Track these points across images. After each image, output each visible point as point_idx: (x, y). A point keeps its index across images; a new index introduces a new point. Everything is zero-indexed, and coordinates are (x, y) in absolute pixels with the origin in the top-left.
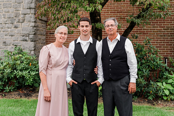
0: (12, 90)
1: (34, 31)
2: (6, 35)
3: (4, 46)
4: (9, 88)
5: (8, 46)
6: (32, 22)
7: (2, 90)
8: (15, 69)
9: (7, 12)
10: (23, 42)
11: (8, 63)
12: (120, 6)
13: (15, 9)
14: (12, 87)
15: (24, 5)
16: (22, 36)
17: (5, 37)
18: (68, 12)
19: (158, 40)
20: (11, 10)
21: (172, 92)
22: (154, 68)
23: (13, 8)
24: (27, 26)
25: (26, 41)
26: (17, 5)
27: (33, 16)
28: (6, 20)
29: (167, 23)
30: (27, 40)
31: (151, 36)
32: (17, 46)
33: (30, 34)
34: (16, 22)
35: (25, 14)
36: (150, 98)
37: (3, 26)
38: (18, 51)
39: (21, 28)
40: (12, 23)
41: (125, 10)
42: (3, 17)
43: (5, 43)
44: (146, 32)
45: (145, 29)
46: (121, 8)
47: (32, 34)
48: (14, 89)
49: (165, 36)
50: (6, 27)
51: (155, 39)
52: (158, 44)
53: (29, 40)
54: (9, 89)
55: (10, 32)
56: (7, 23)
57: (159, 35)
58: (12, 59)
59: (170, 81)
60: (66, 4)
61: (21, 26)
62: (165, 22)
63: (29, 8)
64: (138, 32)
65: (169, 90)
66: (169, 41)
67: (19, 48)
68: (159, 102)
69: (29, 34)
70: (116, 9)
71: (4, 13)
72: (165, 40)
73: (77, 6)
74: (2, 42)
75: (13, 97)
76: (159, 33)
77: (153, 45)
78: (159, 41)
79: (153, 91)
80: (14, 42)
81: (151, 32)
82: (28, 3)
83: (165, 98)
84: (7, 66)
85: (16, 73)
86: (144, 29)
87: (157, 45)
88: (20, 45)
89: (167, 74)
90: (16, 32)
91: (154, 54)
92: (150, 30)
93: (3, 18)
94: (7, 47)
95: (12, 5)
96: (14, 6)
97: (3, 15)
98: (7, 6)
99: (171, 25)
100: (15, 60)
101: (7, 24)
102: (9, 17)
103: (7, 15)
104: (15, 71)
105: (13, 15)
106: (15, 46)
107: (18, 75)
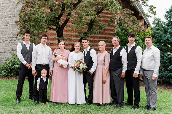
3: (12, 51)
7: (7, 76)
9: (14, 31)
13: (18, 29)
17: (13, 46)
20: (16, 29)
28: (13, 35)
29: (108, 36)
34: (18, 37)
37: (11, 39)
39: (21, 40)
40: (16, 38)
43: (12, 49)
45: (95, 40)
50: (13, 40)
55: (15, 43)
62: (106, 36)
64: (91, 42)
66: (109, 47)
84: (10, 62)
93: (11, 35)
95: (16, 26)
97: (11, 32)
99: (110, 37)
101: (14, 38)
103: (14, 33)
104: (14, 65)
105: (17, 33)
107: (16, 67)
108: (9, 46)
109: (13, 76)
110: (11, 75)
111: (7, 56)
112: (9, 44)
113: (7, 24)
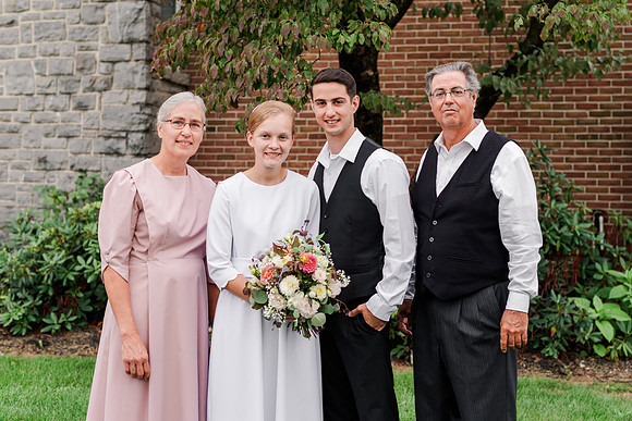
0: (69, 327)
1: (146, 121)
2: (47, 135)
3: (42, 173)
4: (58, 319)
5: (55, 173)
6: (139, 89)
7: (35, 328)
8: (82, 252)
9: (51, 55)
10: (109, 157)
11: (57, 231)
12: (442, 34)
13: (78, 45)
14: (71, 315)
15: (110, 29)
16: (102, 139)
17: (45, 141)
18: (269, 49)
19: (571, 152)
20: (64, 47)
21: (623, 329)
22: (562, 248)
23: (72, 39)
24: (119, 102)
25: (117, 153)
26: (83, 29)
27: (141, 68)
28: (46, 81)
29: (603, 91)
30: (122, 151)
31: (549, 137)
32: (85, 171)
33: (133, 129)
34: (81, 89)
35: (114, 63)
36: (551, 351)
37: (37, 102)
38: (89, 191)
39: (100, 108)
40: (69, 94)
41: (458, 48)
42: (35, 71)
43: (43, 160)
44: (532, 122)
45: (527, 115)
46: (446, 41)
47: (138, 131)
48: (77, 321)
49: (595, 137)
50: (47, 107)
51: (562, 148)
52: (573, 164)
53: (129, 151)
54: (61, 321)
55: (60, 123)
56: (49, 91)
57: (575, 134)
58: (68, 216)
59: (616, 292)
60: (264, 23)
61: (100, 102)
62: (595, 91)
63: (125, 39)
64: (502, 122)
65: (613, 322)
66: (610, 153)
67: (94, 179)
68: (582, 366)
69: (128, 132)
70: (427, 45)
71: (39, 58)
72: (595, 152)
73: (303, 30)
74: (35, 159)
75: (73, 351)
76: (575, 126)
77: (556, 167)
78: (575, 156)
79: (558, 328)
80: (77, 158)
81: (549, 123)
82: (123, 23)
83: (601, 352)
84: (54, 242)
85: (84, 265)
86: (523, 115)
87: (570, 167)
88: (95, 169)
89: (604, 267)
90: (82, 123)
91: (558, 201)
92: (544, 116)
93: (36, 77)
94: (53, 177)
95: (68, 30)
96: (73, 33)
97: (37, 64)
98: (50, 32)
99: (615, 99)
100: (78, 220)
101: (52, 98)
102: (56, 71)
103: (51, 65)
104: (80, 258)
105: (70, 66)
106: (81, 171)
107: (91, 273)
108: (23, 143)
109: (73, 327)
110: (63, 325)
111: (10, 203)
112: (25, 130)
113: (10, 16)
